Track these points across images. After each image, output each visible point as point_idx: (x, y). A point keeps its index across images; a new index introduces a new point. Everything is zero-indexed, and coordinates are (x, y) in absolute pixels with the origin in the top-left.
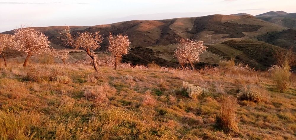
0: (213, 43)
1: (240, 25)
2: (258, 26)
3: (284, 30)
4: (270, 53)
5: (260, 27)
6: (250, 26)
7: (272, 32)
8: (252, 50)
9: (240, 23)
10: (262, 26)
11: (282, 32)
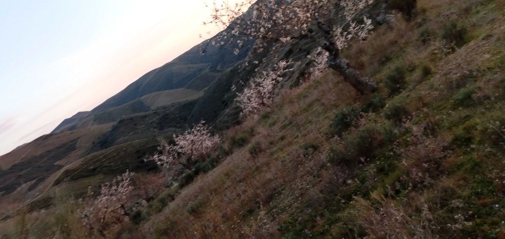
0: (38, 195)
1: (41, 156)
2: (72, 141)
3: (113, 126)
4: (138, 152)
5: (75, 141)
6: (58, 148)
7: (99, 138)
8: (112, 164)
9: (39, 154)
10: (79, 138)
11: (113, 130)
